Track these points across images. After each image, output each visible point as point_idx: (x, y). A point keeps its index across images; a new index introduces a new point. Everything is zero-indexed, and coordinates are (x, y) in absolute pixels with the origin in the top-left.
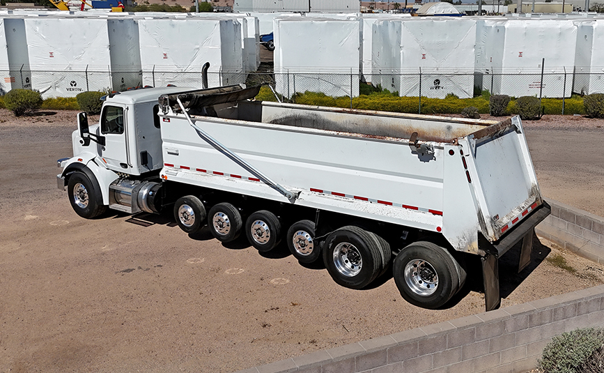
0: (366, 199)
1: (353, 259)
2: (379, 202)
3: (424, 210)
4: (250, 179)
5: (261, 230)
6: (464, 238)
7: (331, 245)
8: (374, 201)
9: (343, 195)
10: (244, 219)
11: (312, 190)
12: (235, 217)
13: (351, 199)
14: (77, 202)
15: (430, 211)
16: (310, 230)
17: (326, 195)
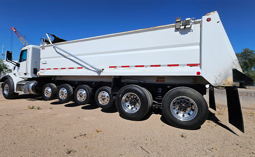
0: (143, 66)
1: (133, 103)
2: (152, 66)
3: (183, 65)
4: (78, 68)
5: (82, 94)
6: (220, 76)
7: (120, 95)
8: (148, 66)
9: (129, 66)
10: (74, 90)
11: (110, 67)
12: (70, 89)
13: (133, 68)
14: (5, 92)
15: (188, 65)
16: (108, 90)
17: (118, 68)
